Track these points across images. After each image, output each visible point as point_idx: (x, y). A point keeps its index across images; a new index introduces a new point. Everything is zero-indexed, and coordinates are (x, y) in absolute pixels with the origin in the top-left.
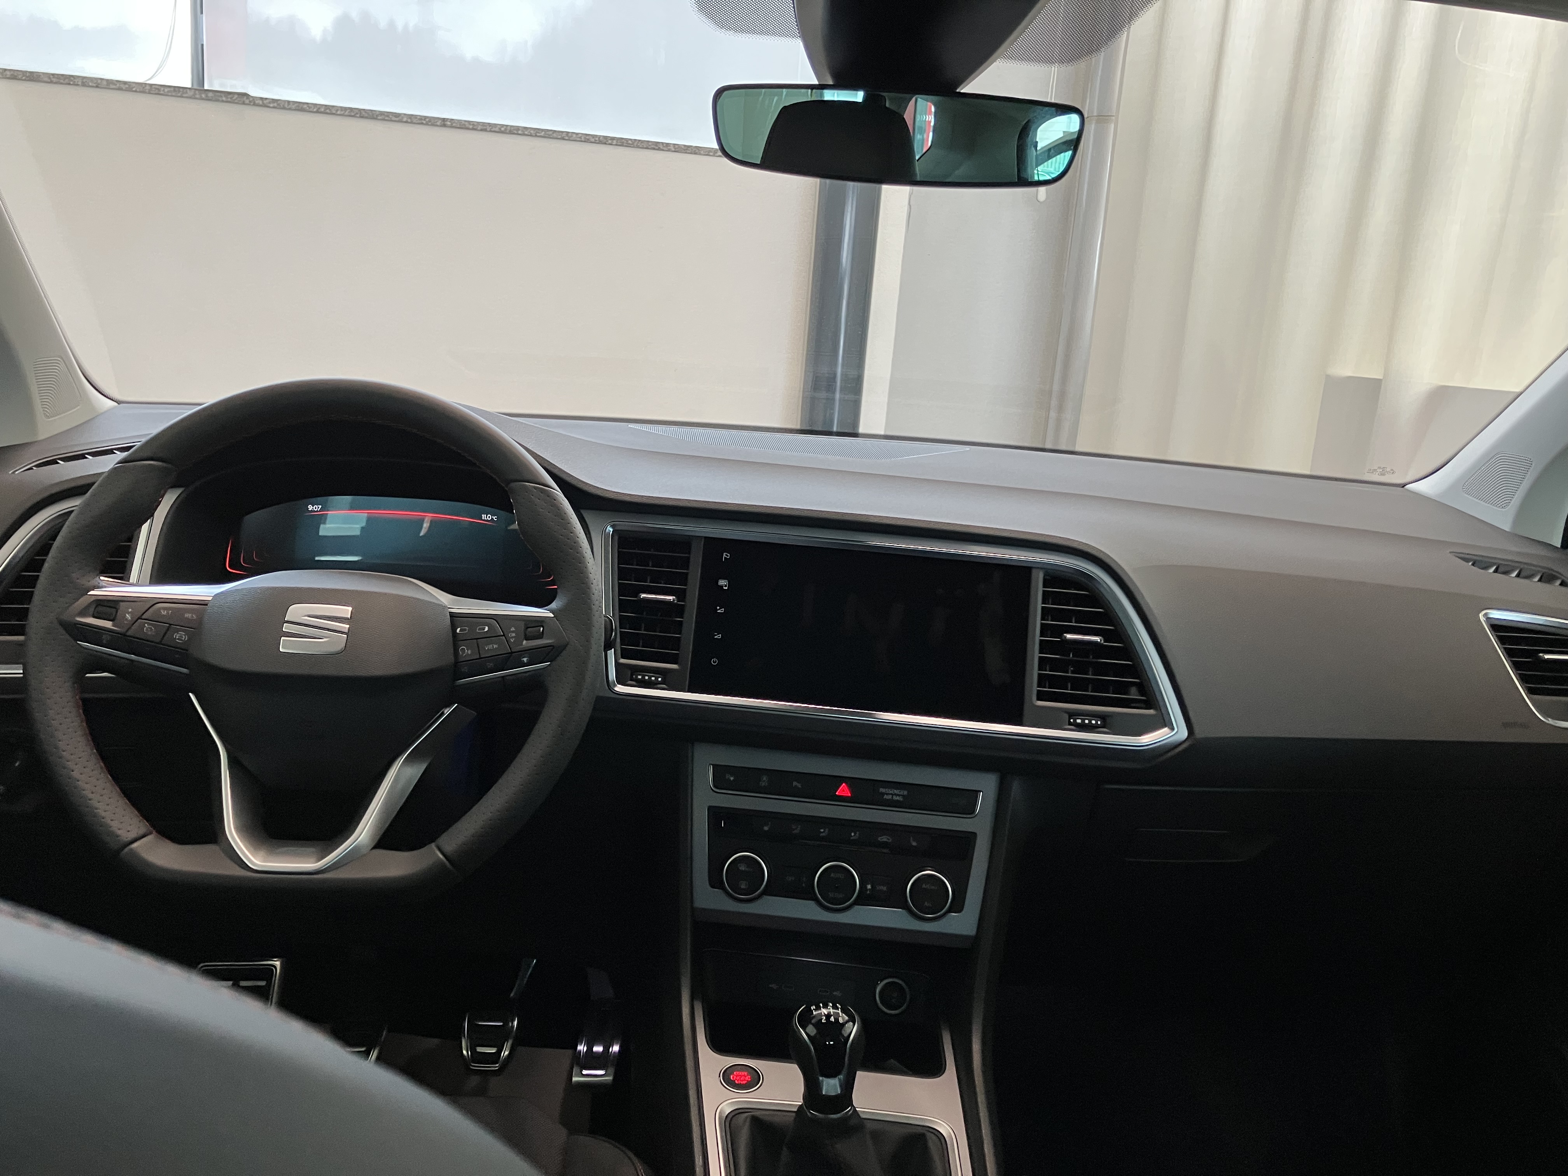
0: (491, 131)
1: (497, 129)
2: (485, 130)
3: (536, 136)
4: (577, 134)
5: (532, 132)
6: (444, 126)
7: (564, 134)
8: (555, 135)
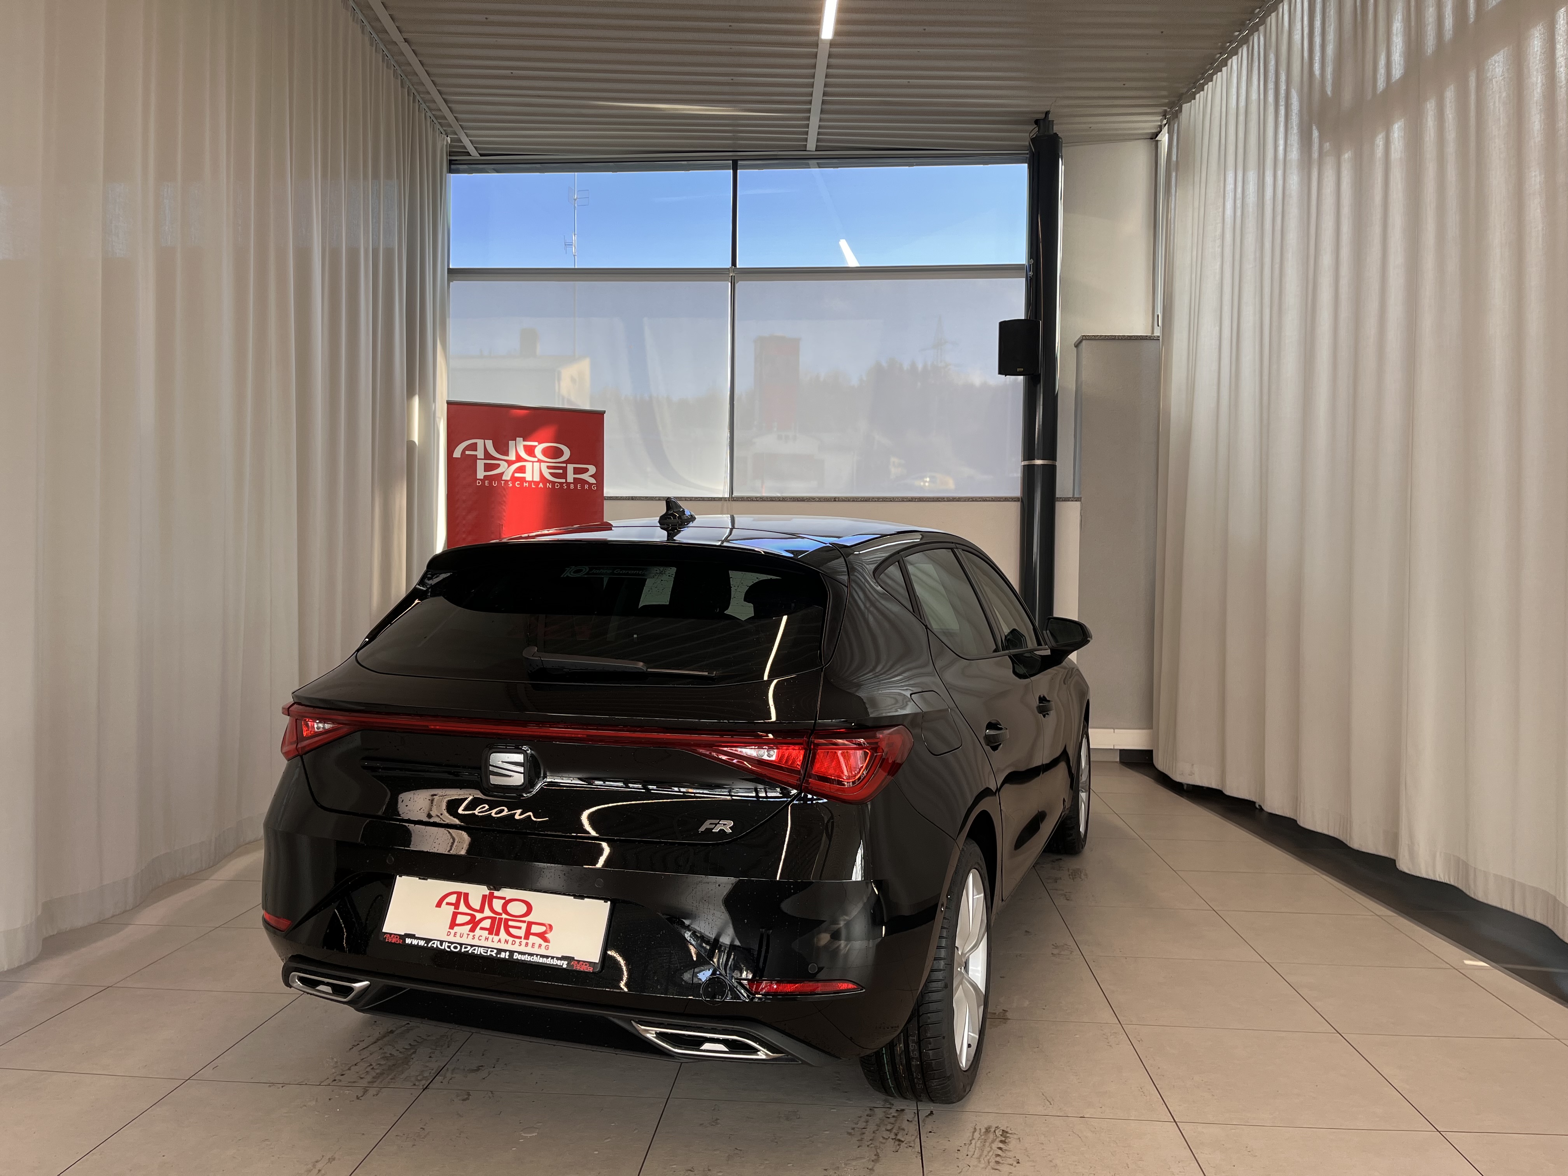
0: (856, 501)
1: (860, 500)
2: (854, 501)
3: (878, 501)
4: (898, 498)
5: (876, 500)
6: (835, 501)
7: (892, 499)
8: (887, 500)
